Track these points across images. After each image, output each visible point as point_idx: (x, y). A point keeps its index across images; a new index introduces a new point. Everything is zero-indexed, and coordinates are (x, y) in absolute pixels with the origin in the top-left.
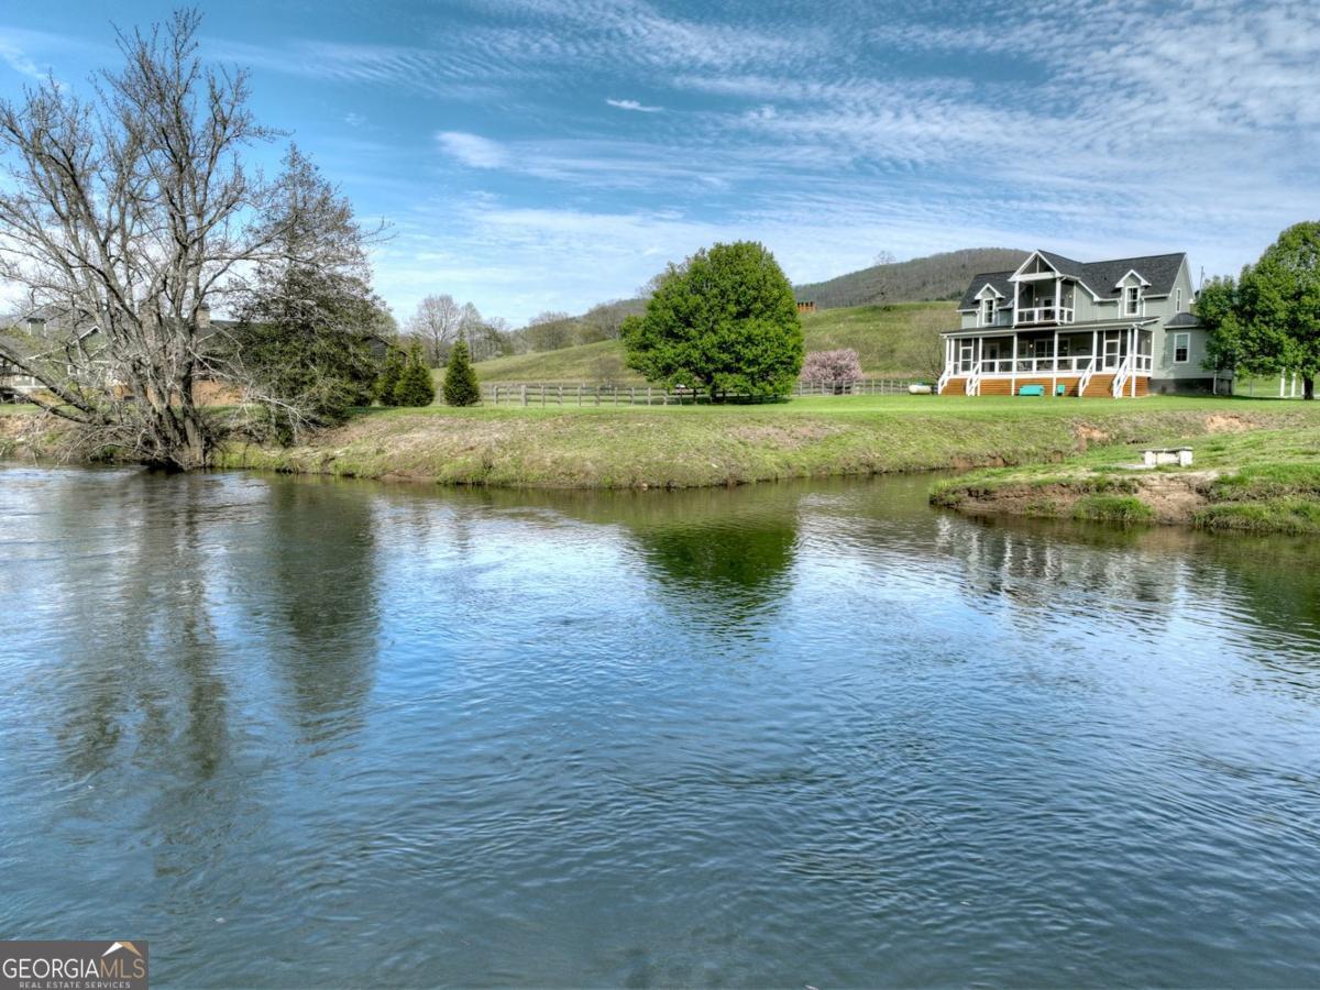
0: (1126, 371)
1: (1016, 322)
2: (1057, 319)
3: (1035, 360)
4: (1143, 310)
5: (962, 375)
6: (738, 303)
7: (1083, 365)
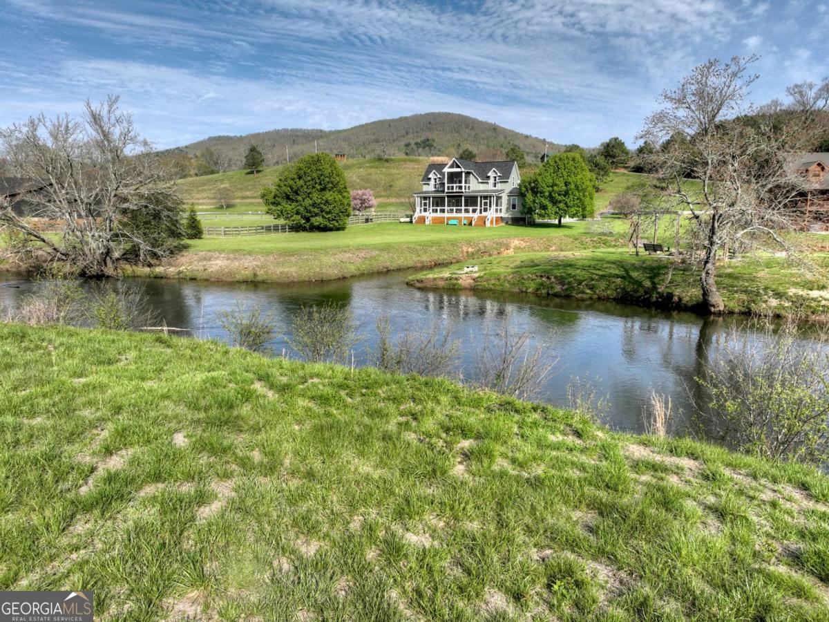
0: (491, 214)
1: (446, 190)
2: (463, 190)
3: (455, 208)
4: (499, 186)
5: (423, 214)
6: (320, 184)
7: (474, 211)
